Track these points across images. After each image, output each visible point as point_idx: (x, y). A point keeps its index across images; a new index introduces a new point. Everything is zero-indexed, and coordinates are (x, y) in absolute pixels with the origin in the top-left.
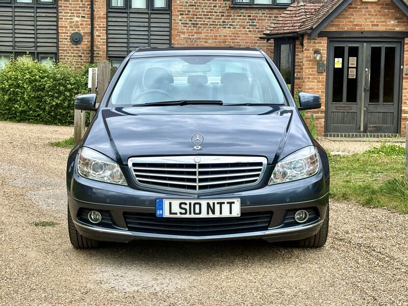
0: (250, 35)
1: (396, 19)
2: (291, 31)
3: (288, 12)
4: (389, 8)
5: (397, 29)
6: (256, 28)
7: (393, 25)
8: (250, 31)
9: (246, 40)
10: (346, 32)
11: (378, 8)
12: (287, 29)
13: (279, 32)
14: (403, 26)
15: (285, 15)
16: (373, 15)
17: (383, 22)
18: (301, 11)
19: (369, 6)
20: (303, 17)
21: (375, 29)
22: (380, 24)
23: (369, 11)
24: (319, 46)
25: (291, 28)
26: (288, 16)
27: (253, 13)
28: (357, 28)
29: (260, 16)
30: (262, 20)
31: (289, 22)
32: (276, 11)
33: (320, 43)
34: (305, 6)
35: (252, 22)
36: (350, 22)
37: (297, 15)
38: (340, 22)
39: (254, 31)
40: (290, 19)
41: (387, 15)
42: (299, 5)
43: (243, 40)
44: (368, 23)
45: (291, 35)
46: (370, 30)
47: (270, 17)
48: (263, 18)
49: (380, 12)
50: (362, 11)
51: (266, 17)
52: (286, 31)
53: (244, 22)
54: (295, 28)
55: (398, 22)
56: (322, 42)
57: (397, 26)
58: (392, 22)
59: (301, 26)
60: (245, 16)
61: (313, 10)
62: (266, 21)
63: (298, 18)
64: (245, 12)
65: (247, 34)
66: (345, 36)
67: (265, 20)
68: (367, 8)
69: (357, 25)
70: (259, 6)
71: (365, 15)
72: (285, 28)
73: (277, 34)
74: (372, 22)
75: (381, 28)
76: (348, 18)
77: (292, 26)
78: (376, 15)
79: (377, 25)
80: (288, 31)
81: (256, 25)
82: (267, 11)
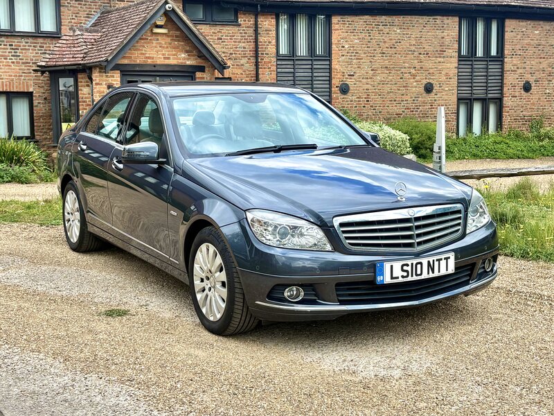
0: (13, 67)
1: (187, 52)
2: (73, 63)
3: (64, 42)
4: (179, 41)
5: (188, 63)
6: (20, 59)
7: (184, 59)
8: (13, 63)
9: (8, 72)
10: (139, 65)
11: (168, 40)
12: (67, 60)
13: (58, 63)
14: (194, 60)
15: (61, 45)
16: (164, 47)
17: (174, 55)
18: (79, 41)
19: (159, 38)
20: (84, 47)
21: (167, 62)
22: (171, 57)
23: (160, 43)
24: (112, 80)
25: (71, 60)
26: (65, 46)
27: (15, 41)
28: (149, 61)
29: (23, 46)
30: (26, 49)
31: (67, 53)
32: (40, 40)
33: (113, 77)
34: (82, 35)
35: (15, 52)
36: (142, 54)
37: (76, 45)
38: (132, 54)
39: (17, 63)
40: (68, 49)
41: (177, 48)
42: (76, 34)
43: (6, 72)
44: (160, 56)
45: (75, 67)
46: (163, 63)
47: (34, 46)
48: (27, 47)
49: (170, 44)
50: (153, 43)
51: (31, 46)
52: (66, 63)
53: (5, 52)
54: (77, 59)
55: (189, 55)
56: (115, 75)
57: (188, 59)
58: (183, 55)
59: (84, 57)
60: (6, 45)
61: (93, 40)
62: (31, 51)
63: (79, 49)
64: (5, 40)
65: (9, 66)
66: (137, 69)
67: (29, 49)
68: (158, 40)
69: (149, 58)
70: (22, 34)
71: (156, 47)
72: (65, 60)
73: (55, 66)
74: (163, 54)
75: (172, 61)
76: (139, 50)
77: (73, 58)
78: (167, 47)
79: (168, 58)
80: (69, 63)
81: (19, 56)
82: (30, 40)
